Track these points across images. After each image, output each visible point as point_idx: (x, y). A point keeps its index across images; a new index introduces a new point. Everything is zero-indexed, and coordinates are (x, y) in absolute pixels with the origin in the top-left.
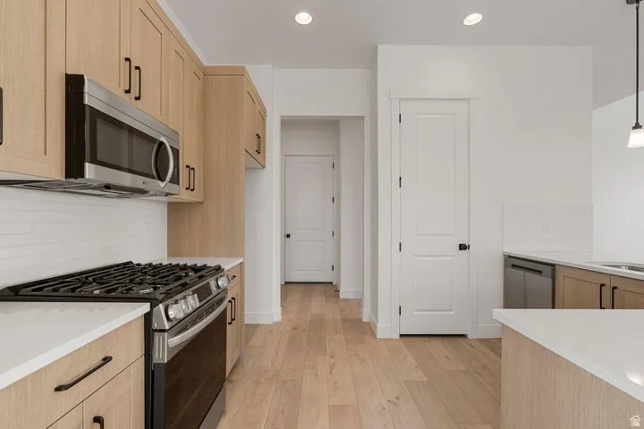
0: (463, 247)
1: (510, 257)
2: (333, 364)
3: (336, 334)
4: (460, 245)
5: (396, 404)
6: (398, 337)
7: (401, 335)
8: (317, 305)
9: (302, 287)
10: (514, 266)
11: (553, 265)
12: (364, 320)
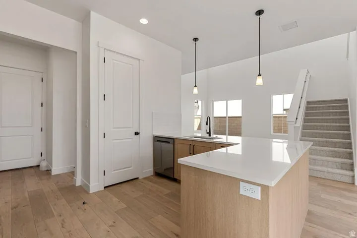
0: (137, 134)
1: (156, 137)
2: (63, 220)
3: (58, 199)
4: (135, 133)
5: (114, 226)
6: (103, 189)
7: (105, 187)
8: (31, 184)
9: (10, 173)
10: (158, 141)
11: (174, 139)
12: (77, 185)
